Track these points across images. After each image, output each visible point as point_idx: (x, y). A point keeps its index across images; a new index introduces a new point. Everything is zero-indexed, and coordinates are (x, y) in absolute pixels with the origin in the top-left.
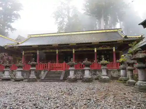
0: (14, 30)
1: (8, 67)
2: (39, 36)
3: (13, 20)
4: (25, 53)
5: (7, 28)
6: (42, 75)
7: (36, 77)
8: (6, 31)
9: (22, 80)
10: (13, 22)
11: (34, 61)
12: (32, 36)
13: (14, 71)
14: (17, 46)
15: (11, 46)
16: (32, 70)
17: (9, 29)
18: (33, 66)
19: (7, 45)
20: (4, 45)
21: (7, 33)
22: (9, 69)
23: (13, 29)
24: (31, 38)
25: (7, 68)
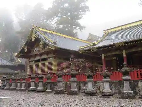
0: (84, 29)
1: (91, 76)
2: (120, 28)
3: (80, 16)
4: (105, 57)
5: (75, 28)
6: (140, 89)
7: (132, 91)
8: (75, 31)
9: (112, 95)
10: (80, 18)
11: (126, 67)
12: (109, 31)
13: (97, 82)
14: (95, 48)
15: (88, 48)
16: (125, 80)
17: (78, 28)
18: (126, 73)
19: (82, 48)
20: (78, 49)
21: (76, 33)
22: (93, 80)
23: (81, 28)
24: (108, 33)
25: (90, 78)
